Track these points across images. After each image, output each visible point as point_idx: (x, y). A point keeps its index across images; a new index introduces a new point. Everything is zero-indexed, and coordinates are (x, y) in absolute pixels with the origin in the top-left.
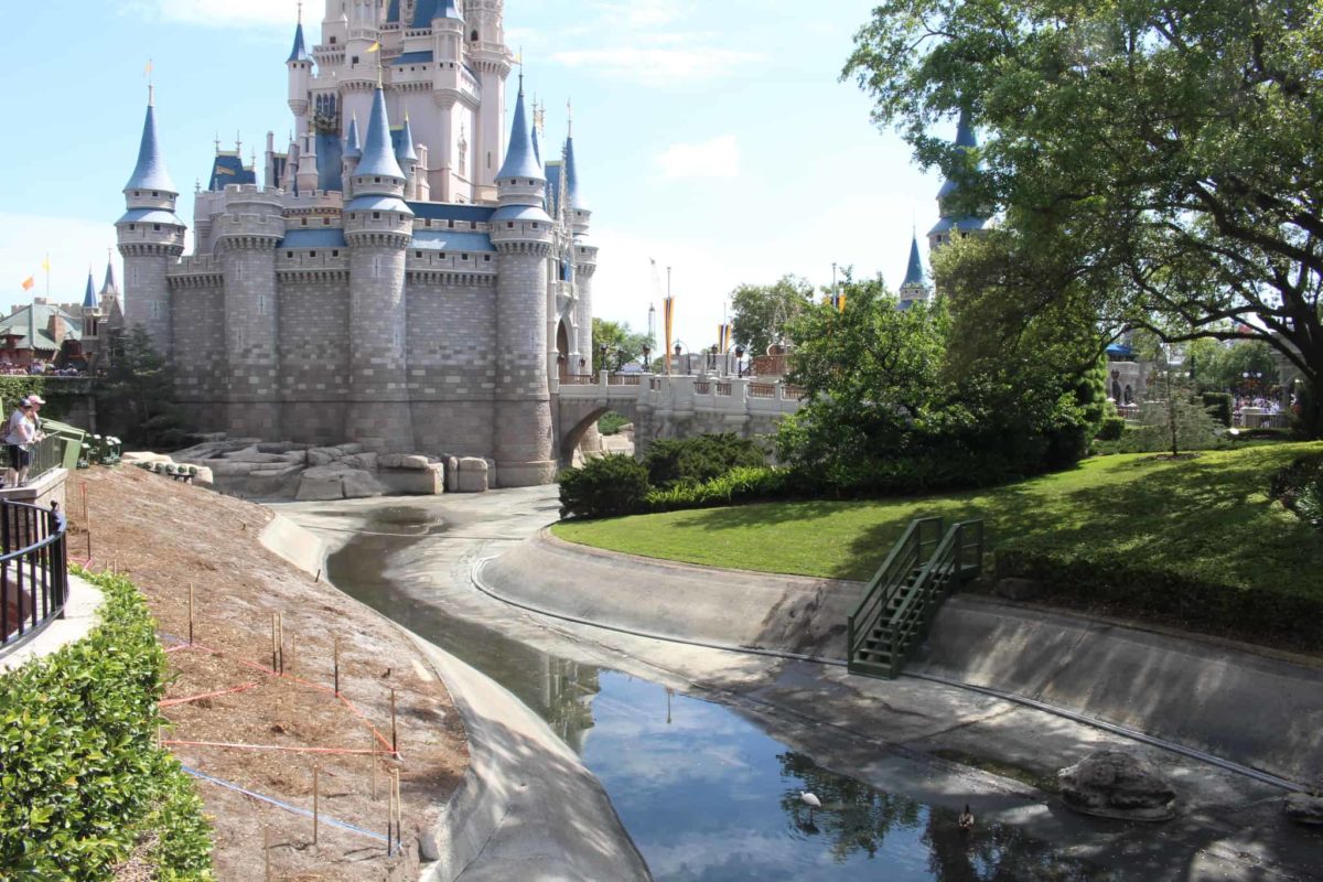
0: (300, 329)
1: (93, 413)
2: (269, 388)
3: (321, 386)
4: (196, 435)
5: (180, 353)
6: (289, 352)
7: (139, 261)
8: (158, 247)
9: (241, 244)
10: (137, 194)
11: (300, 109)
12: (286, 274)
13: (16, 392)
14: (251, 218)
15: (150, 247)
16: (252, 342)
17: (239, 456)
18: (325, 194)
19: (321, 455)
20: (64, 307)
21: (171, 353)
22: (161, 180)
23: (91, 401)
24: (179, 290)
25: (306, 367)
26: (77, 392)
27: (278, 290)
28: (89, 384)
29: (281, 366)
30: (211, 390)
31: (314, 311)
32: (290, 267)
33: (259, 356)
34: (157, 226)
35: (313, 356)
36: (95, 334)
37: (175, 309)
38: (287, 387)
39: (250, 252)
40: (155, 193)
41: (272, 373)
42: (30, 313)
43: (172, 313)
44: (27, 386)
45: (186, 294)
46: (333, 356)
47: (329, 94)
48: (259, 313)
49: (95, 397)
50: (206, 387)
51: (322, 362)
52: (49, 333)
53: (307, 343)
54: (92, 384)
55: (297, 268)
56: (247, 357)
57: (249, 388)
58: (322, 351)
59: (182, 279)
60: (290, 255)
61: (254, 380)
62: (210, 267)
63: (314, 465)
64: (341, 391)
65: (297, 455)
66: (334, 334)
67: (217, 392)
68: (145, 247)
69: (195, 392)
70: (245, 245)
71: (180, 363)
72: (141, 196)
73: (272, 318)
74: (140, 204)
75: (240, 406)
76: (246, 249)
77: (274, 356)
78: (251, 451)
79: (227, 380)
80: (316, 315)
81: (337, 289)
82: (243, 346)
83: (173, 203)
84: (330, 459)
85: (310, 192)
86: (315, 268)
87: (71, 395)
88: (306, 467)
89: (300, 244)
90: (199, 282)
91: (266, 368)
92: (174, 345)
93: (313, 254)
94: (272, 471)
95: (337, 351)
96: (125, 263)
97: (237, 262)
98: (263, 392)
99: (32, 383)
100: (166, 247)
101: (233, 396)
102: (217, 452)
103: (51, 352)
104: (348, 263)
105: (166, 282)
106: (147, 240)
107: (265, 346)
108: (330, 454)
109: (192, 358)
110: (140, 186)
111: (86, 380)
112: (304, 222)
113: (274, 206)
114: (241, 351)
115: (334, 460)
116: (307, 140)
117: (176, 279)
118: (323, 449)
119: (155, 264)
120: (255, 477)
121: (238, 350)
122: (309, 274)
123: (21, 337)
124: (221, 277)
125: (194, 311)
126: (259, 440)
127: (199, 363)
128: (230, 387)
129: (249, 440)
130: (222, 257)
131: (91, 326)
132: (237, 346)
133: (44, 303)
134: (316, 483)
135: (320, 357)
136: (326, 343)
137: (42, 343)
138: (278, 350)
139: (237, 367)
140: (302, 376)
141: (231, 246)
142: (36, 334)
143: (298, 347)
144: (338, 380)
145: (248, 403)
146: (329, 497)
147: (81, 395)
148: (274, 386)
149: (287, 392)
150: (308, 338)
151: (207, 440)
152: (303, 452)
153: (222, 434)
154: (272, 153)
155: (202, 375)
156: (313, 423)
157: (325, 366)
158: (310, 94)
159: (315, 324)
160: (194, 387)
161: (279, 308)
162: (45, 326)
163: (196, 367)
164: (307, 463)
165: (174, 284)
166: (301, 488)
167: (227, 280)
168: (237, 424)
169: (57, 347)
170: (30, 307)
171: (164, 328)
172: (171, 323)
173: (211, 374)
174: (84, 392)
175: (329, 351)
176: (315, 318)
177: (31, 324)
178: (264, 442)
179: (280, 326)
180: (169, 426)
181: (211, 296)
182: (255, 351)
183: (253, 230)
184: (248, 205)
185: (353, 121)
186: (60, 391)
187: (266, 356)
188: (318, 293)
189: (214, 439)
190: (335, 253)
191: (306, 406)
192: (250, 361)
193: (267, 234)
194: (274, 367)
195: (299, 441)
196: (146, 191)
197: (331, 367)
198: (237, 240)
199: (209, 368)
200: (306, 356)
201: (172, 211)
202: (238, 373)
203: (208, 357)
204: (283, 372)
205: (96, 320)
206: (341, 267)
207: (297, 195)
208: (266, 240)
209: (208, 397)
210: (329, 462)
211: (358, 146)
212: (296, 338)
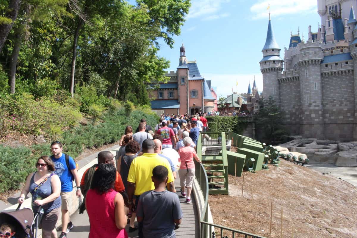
0: (332, 95)
1: (254, 129)
2: (319, 118)
3: (341, 117)
4: (290, 137)
5: (283, 106)
6: (327, 104)
7: (268, 74)
8: (275, 68)
9: (307, 63)
10: (267, 51)
11: (323, 13)
12: (325, 74)
13: (229, 122)
14: (311, 53)
15: (272, 69)
16: (312, 101)
17: (309, 146)
18: (338, 41)
19: (345, 146)
20: (242, 94)
21: (280, 106)
22: (275, 45)
23: (253, 124)
24: (282, 84)
25: (334, 110)
26: (249, 121)
27: (322, 80)
28: (253, 118)
29: (323, 110)
30: (295, 119)
31: (337, 87)
32: (327, 70)
33: (315, 106)
34: (274, 61)
35: (337, 105)
36: (251, 102)
37: (281, 90)
38: (326, 118)
39: (311, 66)
40: (273, 50)
41: (320, 112)
42: (233, 97)
43: (280, 92)
44: (233, 120)
45: (285, 84)
46: (346, 105)
47: (334, 5)
48: (315, 89)
49: (255, 123)
50: (293, 118)
51: (341, 107)
52: (238, 103)
53: (335, 100)
54: (254, 118)
55: (330, 71)
56: (310, 107)
57: (312, 118)
58: (341, 103)
59: (283, 79)
60: (327, 66)
61: (313, 115)
62: (294, 74)
63: (342, 150)
64: (350, 119)
65: (334, 146)
66: (346, 96)
67: (297, 120)
68: (270, 69)
69: (289, 120)
70: (309, 64)
71: (283, 109)
72: (268, 51)
73: (320, 91)
74: (268, 54)
75: (308, 126)
76: (309, 65)
77: (321, 106)
78: (314, 144)
79: (302, 116)
80: (338, 88)
81: (348, 77)
82: (309, 103)
83: (279, 53)
84: (349, 148)
85: (332, 41)
86: (338, 70)
87: (247, 122)
88: (338, 151)
89: (331, 61)
90: (290, 80)
91: (318, 111)
92: (281, 103)
93: (336, 64)
94: (324, 152)
95: (348, 103)
96: (263, 76)
97: (305, 71)
98: (317, 120)
99: (235, 119)
100: (277, 68)
101: (305, 122)
102: (300, 144)
103: (238, 108)
104: (353, 66)
105: (277, 81)
106: (271, 66)
107: (317, 102)
108: (349, 146)
109: (287, 108)
110: (267, 48)
111: (252, 117)
112: (332, 52)
113: (319, 48)
114: (308, 104)
115: (351, 149)
116: (329, 22)
117: (281, 80)
118: (344, 143)
119: (273, 75)
120: (317, 155)
121: (307, 104)
122: (335, 73)
123: (230, 104)
124: (298, 77)
125: (288, 90)
126: (316, 139)
127: (290, 110)
128: (303, 118)
129: (312, 139)
130: (298, 69)
131: (250, 99)
132: (306, 103)
133: (236, 93)
134: (345, 159)
135: (340, 105)
136: (343, 100)
137: (236, 105)
138: (322, 104)
139: (306, 111)
140: (332, 113)
141: (303, 64)
142: (234, 103)
143: (331, 102)
144: (349, 115)
145: (311, 124)
146: (352, 165)
147: (250, 122)
148: (321, 118)
149: (326, 120)
150: (334, 98)
151: (295, 139)
152: (336, 145)
153: (300, 136)
154: (311, 33)
155: (292, 114)
156: (337, 132)
157: (343, 109)
158: (326, 7)
159: (338, 92)
160: (288, 118)
161: (323, 87)
162: (236, 100)
163: (289, 111)
164: (338, 149)
165: (280, 81)
166: (338, 161)
167: (301, 78)
168: (307, 132)
169: (240, 106)
170: (232, 95)
171: (277, 98)
172: (280, 95)
173: (295, 114)
174: (251, 121)
175: (345, 103)
176: (338, 90)
177: (233, 100)
178: (318, 140)
179: (323, 94)
180: (282, 134)
181: (295, 85)
182: (314, 104)
183: (312, 57)
184: (309, 48)
185: (352, 8)
186: (243, 121)
187: (318, 106)
188: (339, 80)
189: (298, 139)
190: (347, 63)
191: (335, 125)
192: (312, 108)
193: (317, 58)
194: (321, 110)
195: (333, 140)
196: (270, 50)
197: (345, 109)
198: (305, 62)
199: (294, 111)
200: (334, 105)
201: (279, 56)
202: (307, 113)
203: (294, 107)
204: (324, 112)
205: (251, 97)
206: (350, 68)
207: (326, 44)
208: (317, 61)
209: (294, 122)
210: (349, 149)
211: (354, 18)
212: (330, 99)
